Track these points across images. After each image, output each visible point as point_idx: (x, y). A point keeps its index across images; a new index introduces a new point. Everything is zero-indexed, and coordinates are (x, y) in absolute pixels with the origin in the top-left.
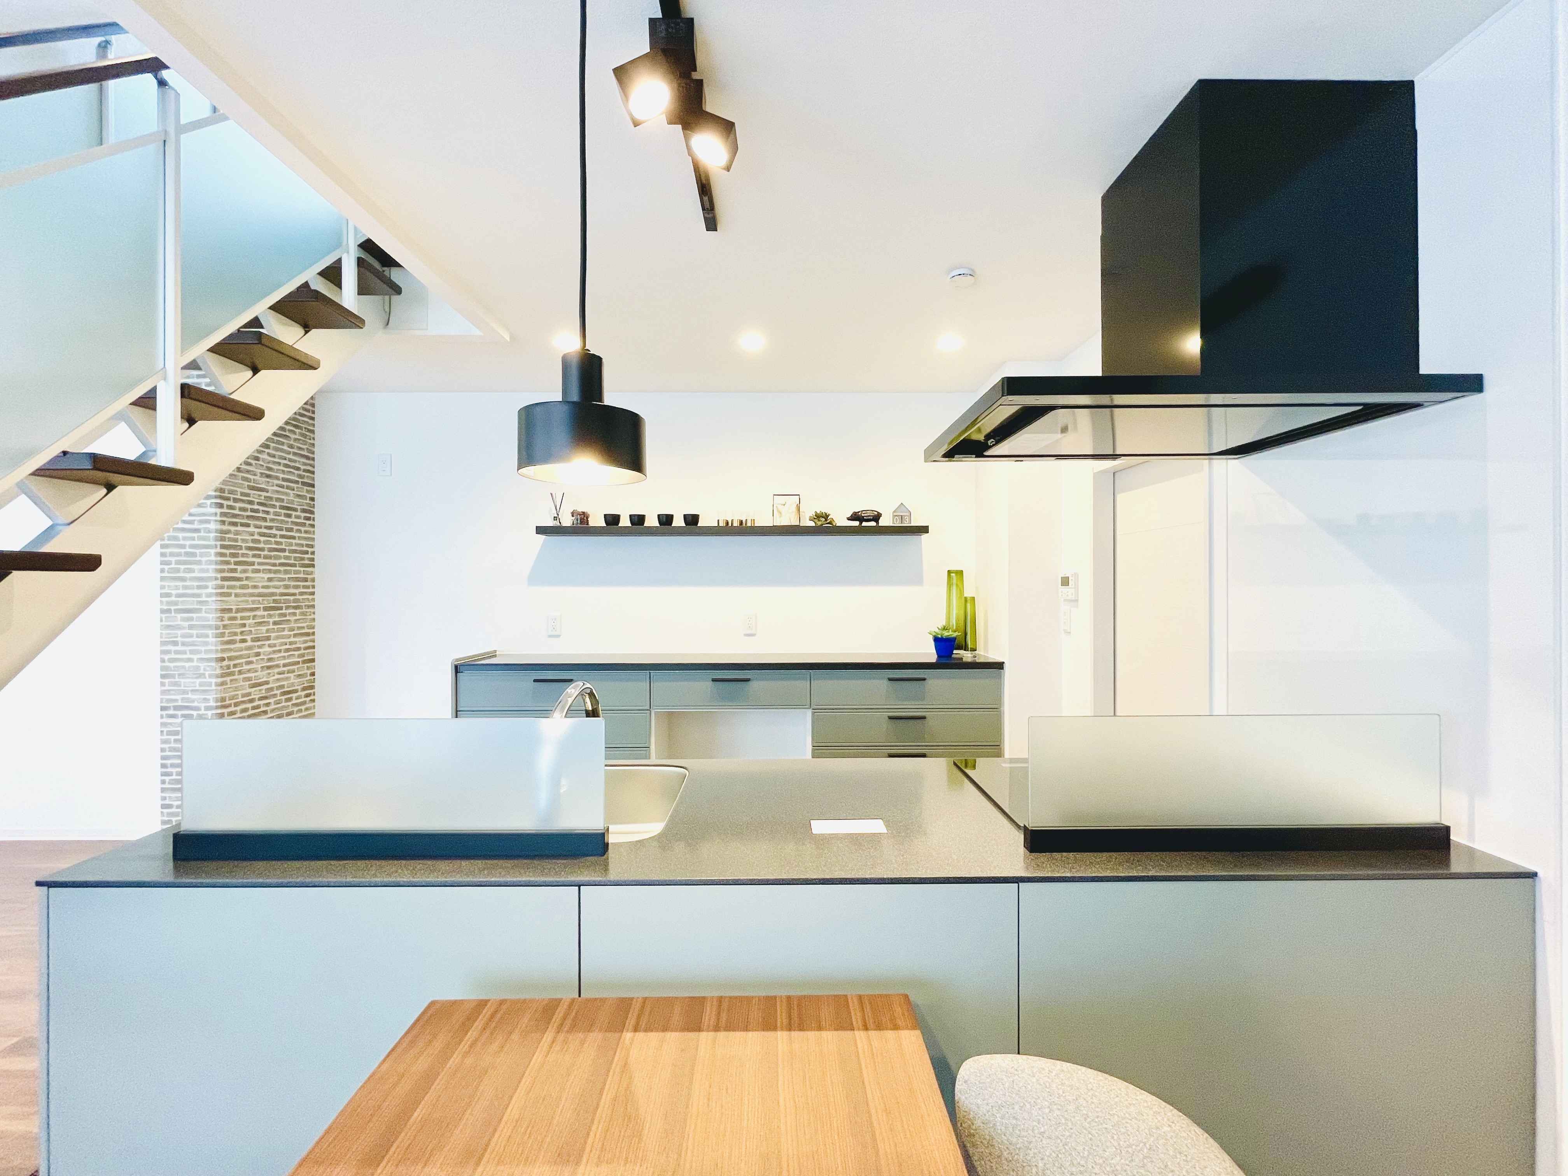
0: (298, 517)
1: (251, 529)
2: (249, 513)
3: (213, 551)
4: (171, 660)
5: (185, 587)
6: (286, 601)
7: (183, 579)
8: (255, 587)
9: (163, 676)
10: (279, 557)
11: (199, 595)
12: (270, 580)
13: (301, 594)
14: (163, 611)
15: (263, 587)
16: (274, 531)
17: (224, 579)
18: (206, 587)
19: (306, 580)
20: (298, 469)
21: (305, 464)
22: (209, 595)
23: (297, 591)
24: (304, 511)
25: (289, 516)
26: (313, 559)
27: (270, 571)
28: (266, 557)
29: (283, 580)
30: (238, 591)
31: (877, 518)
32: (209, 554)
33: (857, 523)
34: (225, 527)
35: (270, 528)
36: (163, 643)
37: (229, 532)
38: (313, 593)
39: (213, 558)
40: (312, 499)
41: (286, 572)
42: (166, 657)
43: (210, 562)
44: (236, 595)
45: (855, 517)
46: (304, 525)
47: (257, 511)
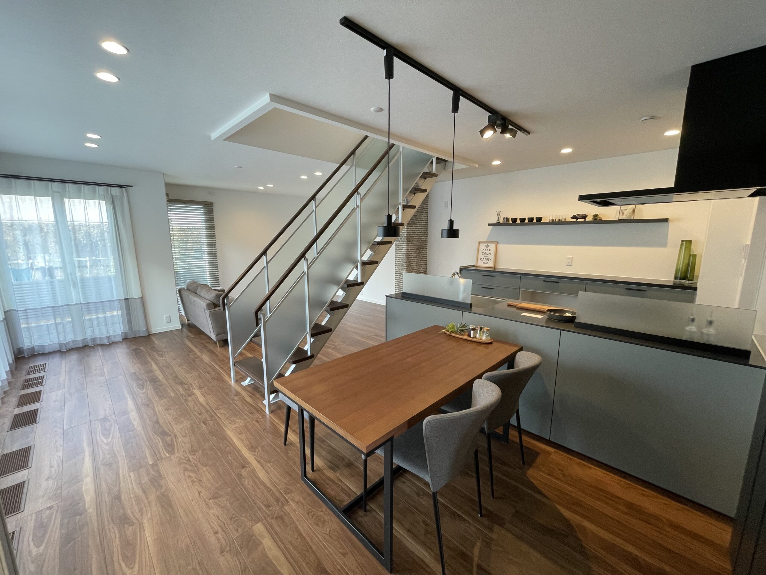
0: (424, 223)
1: (413, 227)
3: (405, 234)
4: (398, 262)
5: (400, 243)
6: (421, 247)
7: (400, 241)
8: (414, 243)
9: (396, 265)
10: (419, 235)
11: (402, 245)
12: (417, 241)
13: (424, 245)
14: (396, 249)
15: (416, 243)
16: (418, 227)
17: (408, 241)
18: (404, 243)
19: (425, 241)
20: (424, 208)
21: (426, 206)
22: (405, 245)
23: (423, 244)
24: (425, 221)
25: (422, 222)
26: (427, 235)
27: (417, 239)
28: (417, 235)
29: (420, 241)
34: (408, 227)
35: (417, 226)
36: (396, 257)
37: (408, 229)
38: (427, 245)
39: (405, 236)
40: (427, 217)
41: (421, 239)
42: (396, 261)
44: (410, 245)
46: (425, 225)
47: (414, 222)
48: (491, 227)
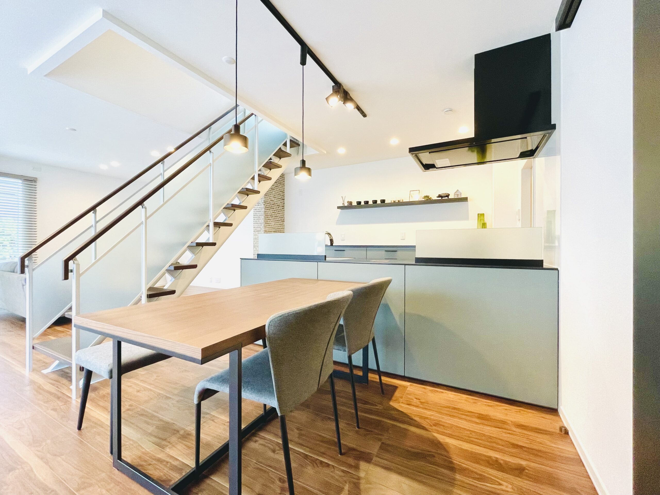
0: (281, 208)
1: (271, 211)
2: (270, 207)
3: (263, 216)
4: (255, 243)
5: (258, 225)
6: (278, 230)
7: (258, 223)
8: (272, 226)
9: (254, 247)
10: (276, 219)
11: (260, 227)
12: (275, 224)
13: (282, 229)
14: (254, 231)
16: (275, 212)
17: (265, 223)
18: (262, 225)
19: (282, 225)
20: (281, 195)
21: (282, 194)
22: (263, 227)
23: (280, 228)
24: (282, 206)
25: (279, 208)
26: (284, 220)
27: (275, 222)
28: (274, 218)
29: (277, 224)
30: (268, 226)
31: (448, 196)
32: (262, 217)
33: (440, 198)
34: (266, 210)
35: (275, 211)
36: (254, 239)
37: (266, 211)
38: (284, 229)
39: (263, 218)
40: (284, 203)
41: (278, 222)
43: (263, 219)
44: (268, 227)
45: (440, 196)
46: (282, 210)
47: (272, 206)
48: (339, 210)
